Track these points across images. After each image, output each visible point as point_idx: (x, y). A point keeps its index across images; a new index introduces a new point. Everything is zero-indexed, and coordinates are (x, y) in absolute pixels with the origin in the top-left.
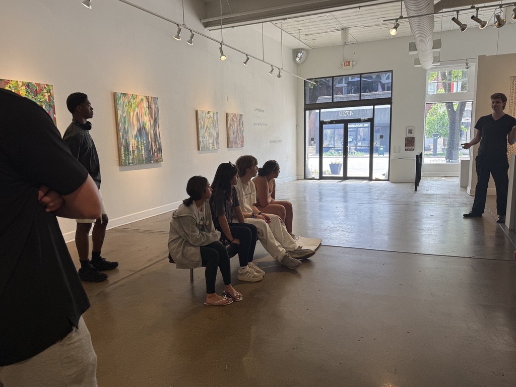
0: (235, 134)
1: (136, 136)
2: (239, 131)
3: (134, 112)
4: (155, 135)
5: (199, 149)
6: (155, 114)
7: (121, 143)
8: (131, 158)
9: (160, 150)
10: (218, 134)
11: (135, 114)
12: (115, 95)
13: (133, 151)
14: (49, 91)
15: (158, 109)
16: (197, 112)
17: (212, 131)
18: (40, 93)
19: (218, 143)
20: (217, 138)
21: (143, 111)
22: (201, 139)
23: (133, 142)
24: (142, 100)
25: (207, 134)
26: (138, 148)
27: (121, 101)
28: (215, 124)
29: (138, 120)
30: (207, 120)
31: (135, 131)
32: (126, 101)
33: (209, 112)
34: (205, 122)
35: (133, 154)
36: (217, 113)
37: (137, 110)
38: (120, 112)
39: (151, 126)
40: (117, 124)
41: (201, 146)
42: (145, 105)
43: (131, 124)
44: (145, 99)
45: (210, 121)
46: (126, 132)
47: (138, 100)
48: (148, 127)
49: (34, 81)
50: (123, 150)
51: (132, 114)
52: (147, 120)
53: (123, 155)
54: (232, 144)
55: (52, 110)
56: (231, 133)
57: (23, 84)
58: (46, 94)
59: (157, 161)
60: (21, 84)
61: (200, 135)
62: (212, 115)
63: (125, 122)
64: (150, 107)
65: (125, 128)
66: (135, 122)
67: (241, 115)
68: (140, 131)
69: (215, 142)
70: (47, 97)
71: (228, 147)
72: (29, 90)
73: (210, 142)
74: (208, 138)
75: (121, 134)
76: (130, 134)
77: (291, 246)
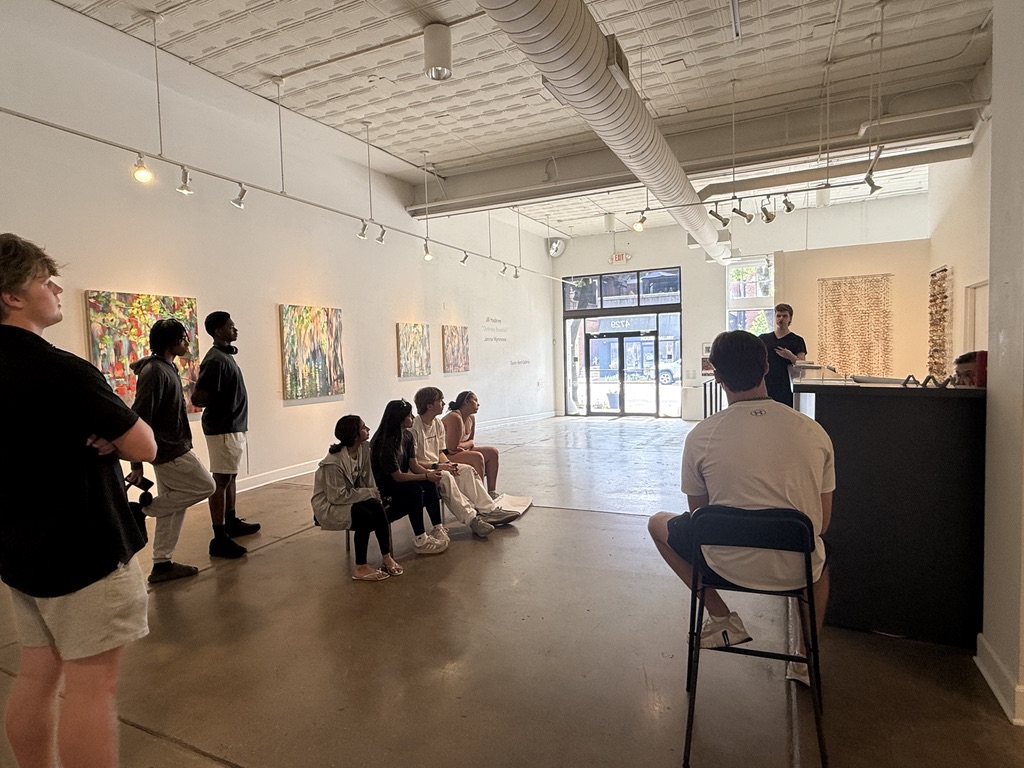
0: (456, 354)
1: (308, 360)
2: (461, 350)
3: (306, 328)
4: (336, 357)
5: (399, 375)
6: (337, 330)
7: (287, 370)
8: (300, 389)
9: (341, 377)
10: (428, 354)
11: (308, 331)
12: (281, 308)
13: (304, 380)
14: (191, 306)
15: (340, 323)
16: (397, 325)
17: (420, 350)
18: (178, 309)
19: (428, 367)
20: (428, 360)
21: (320, 327)
22: (402, 362)
23: (303, 368)
24: (319, 313)
25: (412, 355)
26: (310, 375)
27: (289, 315)
28: (424, 341)
29: (312, 340)
30: (412, 336)
31: (307, 354)
32: (296, 315)
33: (415, 325)
34: (410, 337)
35: (304, 384)
36: (428, 326)
37: (311, 326)
38: (286, 330)
39: (330, 346)
40: (282, 345)
41: (403, 370)
42: (323, 319)
43: (302, 345)
44: (322, 311)
45: (417, 337)
46: (294, 356)
47: (314, 312)
48: (325, 348)
49: (171, 295)
50: (289, 379)
51: (303, 332)
52: (325, 339)
53: (289, 386)
54: (451, 368)
55: (194, 329)
56: (449, 352)
57: (157, 299)
58: (187, 310)
59: (337, 393)
60: (154, 299)
61: (402, 356)
62: (420, 328)
63: (293, 342)
64: (329, 322)
65: (293, 350)
66: (308, 342)
67: (466, 328)
68: (314, 354)
69: (424, 365)
70: (187, 314)
71: (444, 372)
72: (164, 306)
73: (417, 365)
74: (413, 359)
75: (287, 358)
76: (299, 358)
77: (486, 507)
